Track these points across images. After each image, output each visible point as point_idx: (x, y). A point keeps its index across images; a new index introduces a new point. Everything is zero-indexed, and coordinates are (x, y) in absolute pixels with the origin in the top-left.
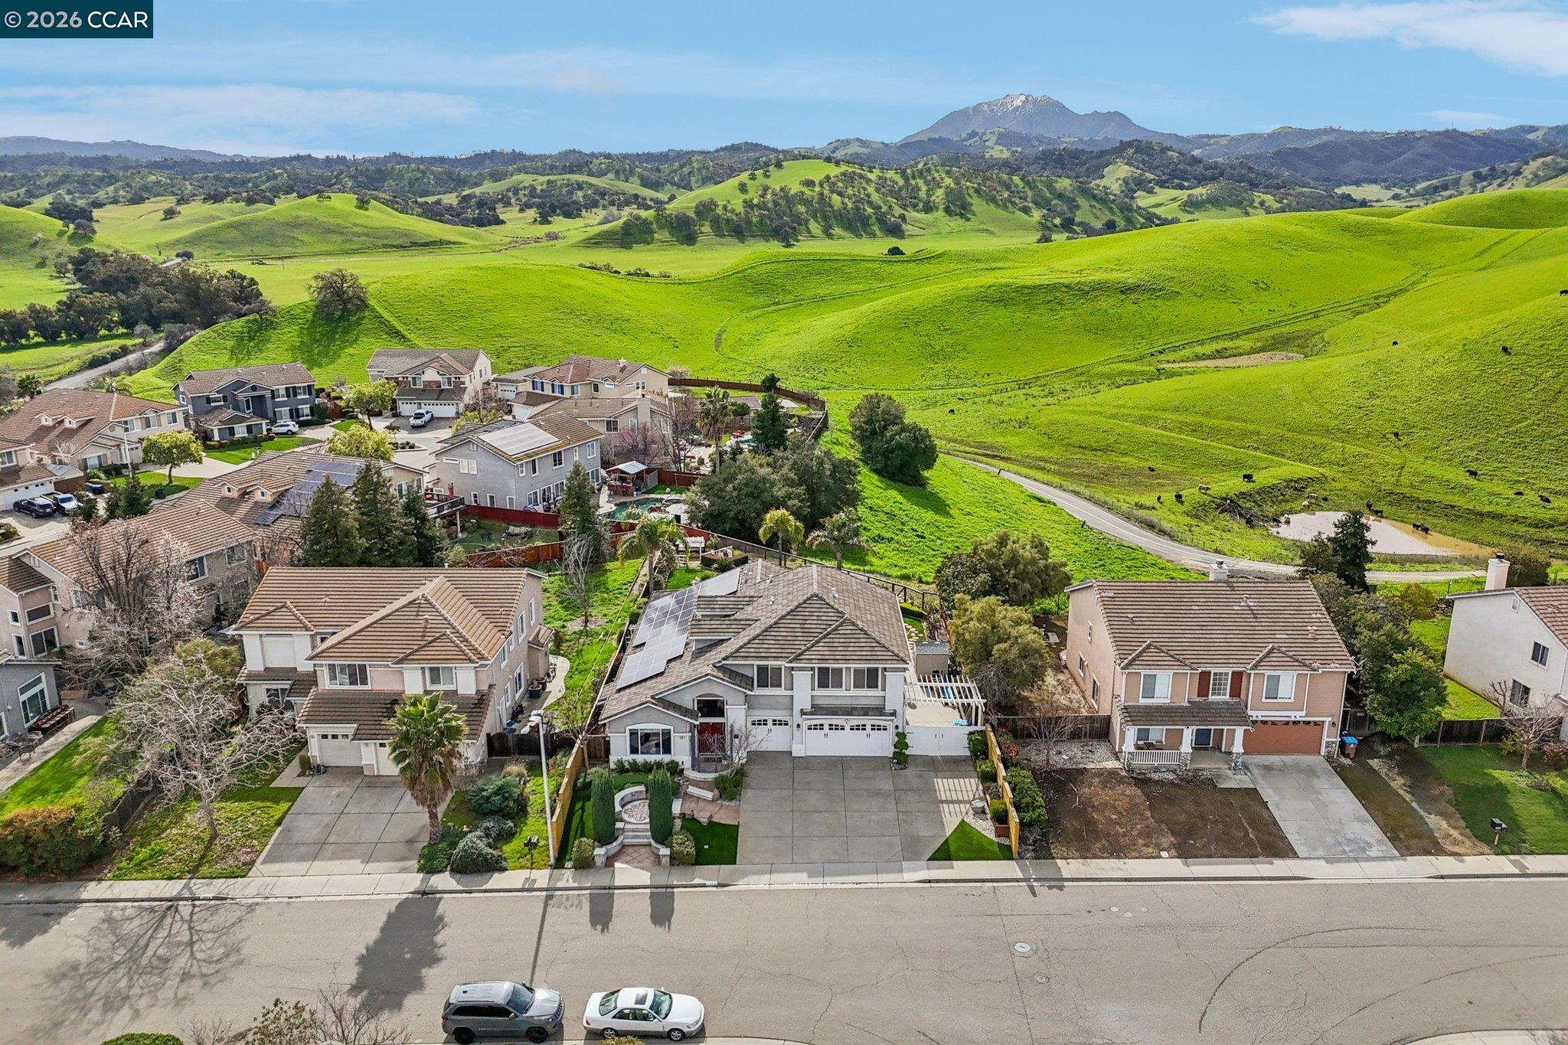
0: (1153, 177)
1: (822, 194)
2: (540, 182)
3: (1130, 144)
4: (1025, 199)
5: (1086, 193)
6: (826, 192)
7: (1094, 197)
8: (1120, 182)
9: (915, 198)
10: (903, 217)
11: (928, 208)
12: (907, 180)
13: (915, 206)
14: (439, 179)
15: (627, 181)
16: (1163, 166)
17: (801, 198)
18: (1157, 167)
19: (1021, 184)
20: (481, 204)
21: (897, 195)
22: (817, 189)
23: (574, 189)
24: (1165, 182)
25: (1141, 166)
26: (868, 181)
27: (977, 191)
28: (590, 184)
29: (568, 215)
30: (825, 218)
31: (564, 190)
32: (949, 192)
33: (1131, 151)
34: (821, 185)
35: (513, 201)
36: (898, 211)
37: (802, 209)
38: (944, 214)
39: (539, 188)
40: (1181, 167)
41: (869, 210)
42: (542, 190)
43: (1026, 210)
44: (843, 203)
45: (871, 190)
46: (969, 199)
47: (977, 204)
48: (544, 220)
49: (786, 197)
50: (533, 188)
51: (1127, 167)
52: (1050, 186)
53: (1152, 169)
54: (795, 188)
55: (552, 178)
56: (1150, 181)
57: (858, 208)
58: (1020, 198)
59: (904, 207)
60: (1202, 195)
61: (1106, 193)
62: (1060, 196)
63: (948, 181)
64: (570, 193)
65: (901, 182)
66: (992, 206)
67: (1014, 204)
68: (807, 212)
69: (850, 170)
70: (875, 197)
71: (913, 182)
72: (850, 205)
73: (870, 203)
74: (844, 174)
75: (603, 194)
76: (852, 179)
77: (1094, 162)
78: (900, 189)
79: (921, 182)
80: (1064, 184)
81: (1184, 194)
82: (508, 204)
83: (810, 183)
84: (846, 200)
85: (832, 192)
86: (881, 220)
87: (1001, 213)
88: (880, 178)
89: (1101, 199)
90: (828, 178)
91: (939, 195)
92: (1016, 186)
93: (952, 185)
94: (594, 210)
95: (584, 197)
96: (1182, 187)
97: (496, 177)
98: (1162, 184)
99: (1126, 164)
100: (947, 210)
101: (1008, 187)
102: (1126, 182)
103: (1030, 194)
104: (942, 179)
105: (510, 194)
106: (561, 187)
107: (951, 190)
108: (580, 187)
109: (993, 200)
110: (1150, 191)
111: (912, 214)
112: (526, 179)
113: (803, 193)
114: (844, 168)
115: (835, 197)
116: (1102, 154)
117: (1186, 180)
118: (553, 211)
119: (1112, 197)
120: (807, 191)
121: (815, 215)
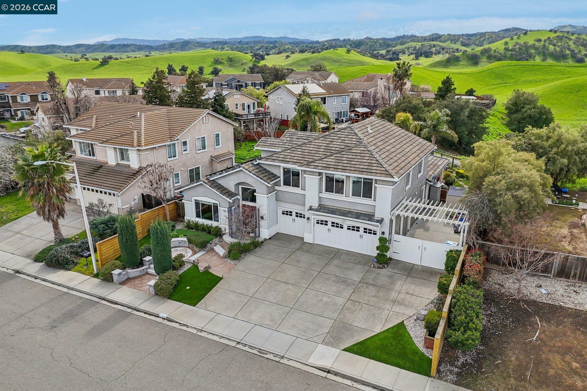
1: (544, 45)
2: (418, 45)
6: (547, 44)
14: (381, 45)
15: (455, 44)
17: (533, 47)
20: (394, 53)
22: (542, 43)
23: (432, 47)
26: (570, 39)
28: (439, 45)
29: (427, 56)
30: (544, 55)
31: (428, 48)
34: (545, 41)
35: (406, 52)
37: (533, 51)
39: (418, 47)
41: (568, 52)
42: (419, 48)
44: (555, 49)
45: (571, 43)
48: (417, 58)
49: (526, 47)
50: (415, 47)
54: (531, 42)
55: (423, 43)
57: (562, 51)
64: (430, 49)
68: (535, 53)
69: (562, 35)
70: (573, 47)
72: (558, 50)
73: (569, 49)
74: (557, 37)
75: (443, 49)
76: (562, 39)
82: (404, 53)
83: (539, 40)
84: (557, 48)
85: (550, 44)
86: (574, 56)
88: (577, 38)
90: (549, 38)
94: (438, 55)
95: (436, 50)
97: (402, 44)
105: (406, 50)
106: (426, 46)
108: (434, 46)
112: (413, 44)
113: (535, 45)
114: (558, 34)
115: (551, 47)
118: (421, 55)
120: (537, 44)
121: (539, 54)
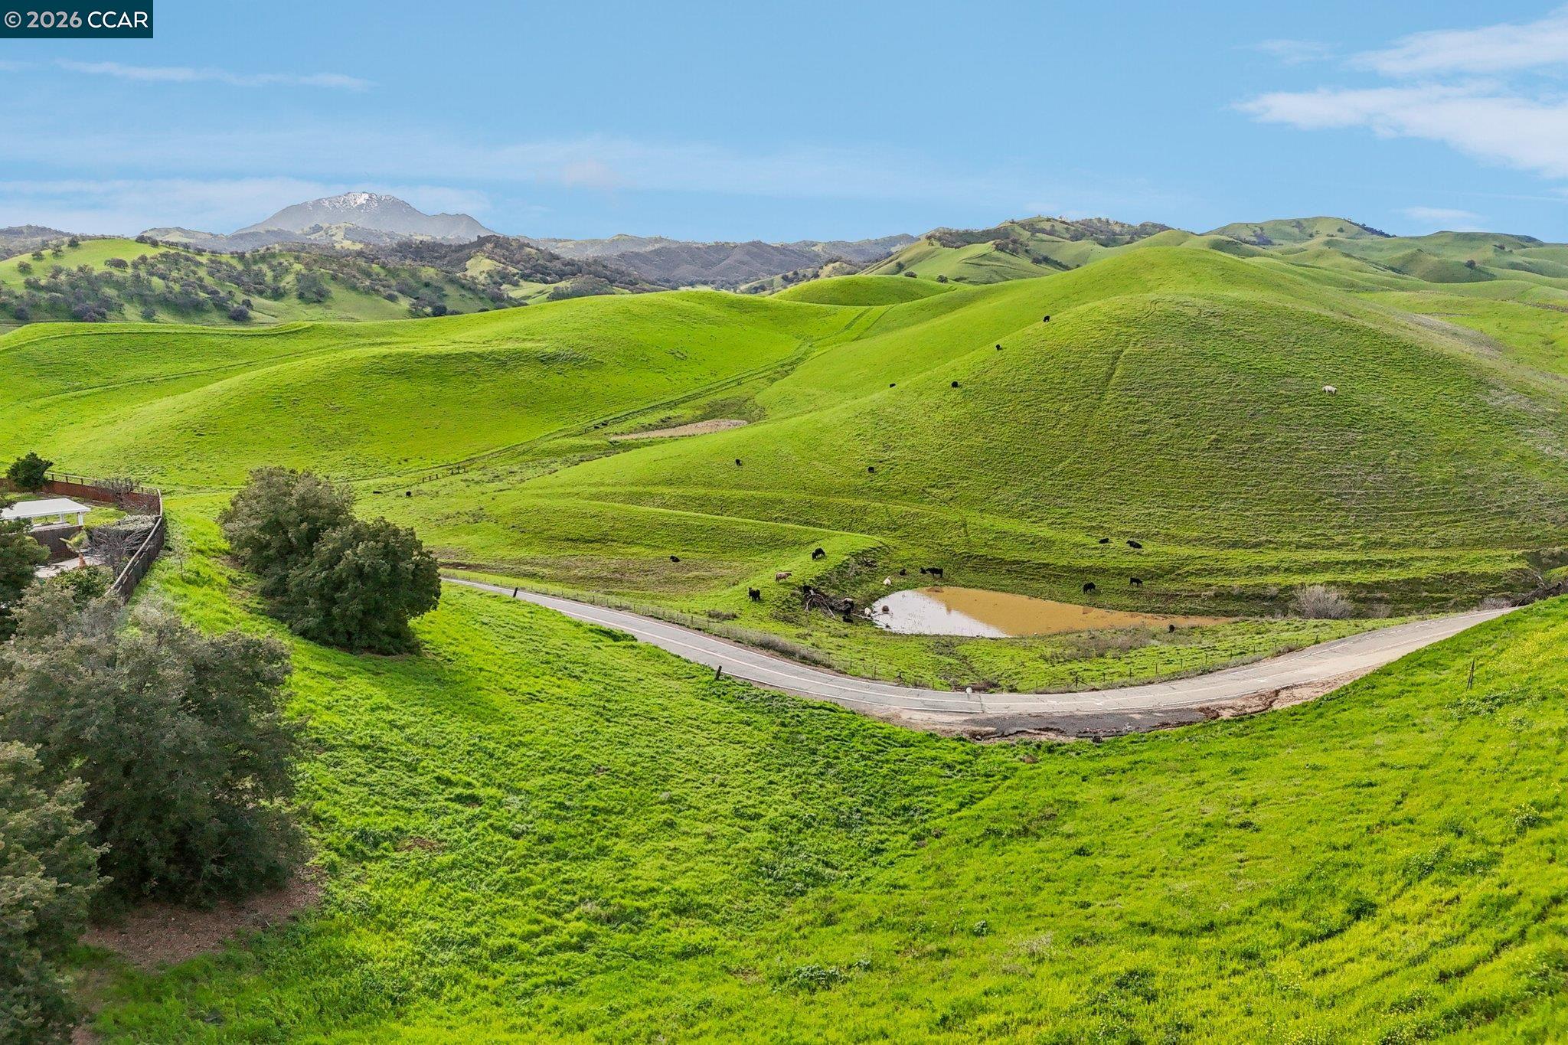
0: (516, 271)
1: (138, 277)
3: (488, 239)
4: (389, 287)
5: (453, 281)
6: (143, 274)
7: (463, 287)
8: (484, 275)
9: (260, 284)
10: (248, 304)
11: (278, 294)
12: (247, 264)
13: (261, 293)
16: (525, 261)
17: (108, 279)
18: (518, 262)
19: (383, 273)
21: (237, 280)
22: (130, 271)
24: (529, 276)
25: (503, 260)
26: (199, 264)
27: (334, 278)
30: (144, 301)
32: (300, 277)
33: (489, 246)
34: (135, 265)
36: (240, 297)
38: (297, 301)
40: (540, 262)
41: (203, 295)
43: (391, 298)
44: (167, 287)
45: (202, 273)
46: (326, 287)
47: (335, 290)
49: (89, 280)
51: (488, 261)
52: (414, 274)
53: (516, 263)
54: (99, 268)
56: (514, 275)
57: (187, 293)
58: (383, 286)
59: (248, 292)
60: (567, 288)
61: (475, 284)
62: (427, 285)
63: (298, 267)
65: (240, 267)
66: (353, 294)
67: (377, 291)
68: (119, 296)
69: (172, 252)
70: (209, 281)
71: (255, 268)
72: (177, 288)
73: (203, 288)
74: (162, 255)
76: (176, 262)
77: (455, 256)
78: (240, 274)
79: (264, 267)
80: (429, 272)
81: (550, 288)
83: (120, 264)
84: (171, 284)
85: (152, 274)
86: (220, 306)
87: (365, 301)
88: (212, 262)
89: (470, 289)
90: (143, 259)
91: (288, 281)
92: (378, 274)
93: (304, 271)
96: (546, 282)
98: (526, 277)
99: (488, 258)
100: (301, 296)
101: (368, 275)
102: (490, 274)
103: (393, 282)
104: (291, 264)
107: (303, 275)
109: (354, 288)
110: (516, 284)
111: (256, 300)
113: (111, 275)
114: (163, 250)
115: (155, 280)
116: (461, 248)
117: (549, 274)
119: (481, 287)
120: (117, 273)
121: (130, 299)
